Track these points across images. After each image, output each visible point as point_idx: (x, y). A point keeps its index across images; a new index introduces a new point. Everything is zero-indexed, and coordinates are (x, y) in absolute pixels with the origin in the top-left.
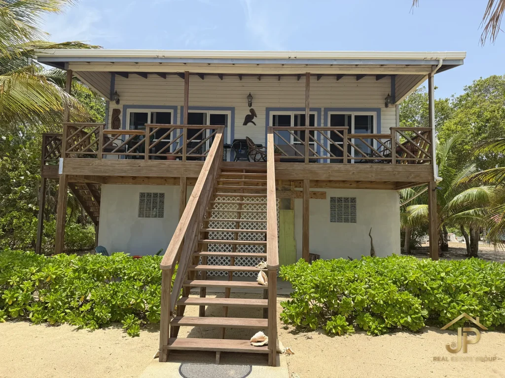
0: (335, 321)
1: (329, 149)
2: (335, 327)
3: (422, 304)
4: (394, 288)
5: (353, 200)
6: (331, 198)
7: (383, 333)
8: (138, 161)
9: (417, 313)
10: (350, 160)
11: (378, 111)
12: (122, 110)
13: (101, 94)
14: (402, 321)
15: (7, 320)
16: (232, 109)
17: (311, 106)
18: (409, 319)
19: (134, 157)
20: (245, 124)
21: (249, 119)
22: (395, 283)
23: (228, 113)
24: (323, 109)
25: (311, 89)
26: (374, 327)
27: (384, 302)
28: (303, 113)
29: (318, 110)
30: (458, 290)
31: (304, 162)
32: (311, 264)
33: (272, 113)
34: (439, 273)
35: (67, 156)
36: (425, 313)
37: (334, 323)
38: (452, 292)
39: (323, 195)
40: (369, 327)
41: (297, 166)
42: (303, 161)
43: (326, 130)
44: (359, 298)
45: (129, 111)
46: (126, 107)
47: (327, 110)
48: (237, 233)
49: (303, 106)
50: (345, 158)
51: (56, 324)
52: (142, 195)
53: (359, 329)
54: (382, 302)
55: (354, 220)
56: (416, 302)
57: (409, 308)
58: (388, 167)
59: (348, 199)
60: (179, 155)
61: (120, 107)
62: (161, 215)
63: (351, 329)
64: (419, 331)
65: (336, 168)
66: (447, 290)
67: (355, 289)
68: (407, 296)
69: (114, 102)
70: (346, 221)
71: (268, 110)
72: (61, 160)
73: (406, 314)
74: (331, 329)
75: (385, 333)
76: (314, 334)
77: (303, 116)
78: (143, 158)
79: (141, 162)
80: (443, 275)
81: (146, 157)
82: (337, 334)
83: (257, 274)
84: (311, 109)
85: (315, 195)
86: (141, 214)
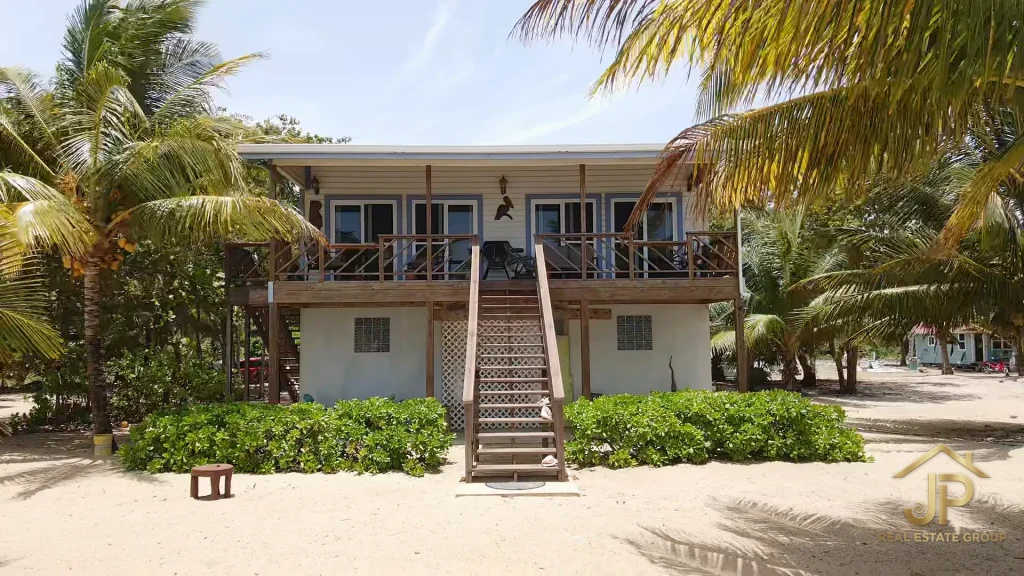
0: (618, 454)
1: (614, 263)
2: (618, 461)
3: (704, 436)
4: (674, 419)
5: (648, 319)
6: (619, 317)
7: (665, 465)
8: (372, 283)
9: (699, 444)
10: (642, 274)
11: (679, 196)
12: (323, 202)
13: (294, 182)
14: (684, 453)
15: (276, 472)
16: (479, 198)
17: (589, 190)
18: (691, 451)
19: (366, 278)
20: (498, 217)
21: (502, 211)
22: (678, 416)
23: (474, 203)
24: (603, 195)
25: (587, 184)
26: (656, 459)
27: (666, 434)
28: (577, 201)
29: (597, 196)
30: (743, 420)
31: (581, 278)
32: (592, 400)
33: (534, 202)
34: (725, 404)
35: (277, 278)
36: (708, 444)
37: (616, 457)
38: (736, 422)
39: (607, 314)
40: (652, 460)
41: (573, 283)
42: (579, 276)
43: (608, 236)
44: (641, 430)
45: (334, 203)
46: (328, 198)
47: (609, 196)
48: (511, 371)
49: (577, 190)
50: (631, 271)
51: (333, 471)
52: (359, 322)
53: (643, 463)
54: (663, 434)
55: (649, 347)
56: (699, 434)
57: (692, 439)
58: (684, 282)
59: (641, 317)
60: (423, 273)
61: (320, 198)
62: (386, 349)
63: (634, 462)
64: (703, 462)
65: (620, 285)
66: (730, 420)
67: (637, 422)
68: (690, 428)
69: (312, 191)
70: (639, 347)
71: (529, 198)
72: (271, 284)
73: (689, 446)
74: (614, 463)
75: (668, 465)
76: (599, 469)
77: (577, 206)
78: (376, 278)
79: (375, 285)
80: (727, 406)
81: (382, 277)
82: (620, 467)
83: (540, 410)
84: (589, 196)
85: (596, 314)
86: (358, 349)
